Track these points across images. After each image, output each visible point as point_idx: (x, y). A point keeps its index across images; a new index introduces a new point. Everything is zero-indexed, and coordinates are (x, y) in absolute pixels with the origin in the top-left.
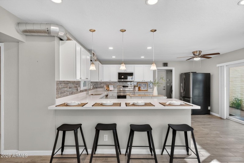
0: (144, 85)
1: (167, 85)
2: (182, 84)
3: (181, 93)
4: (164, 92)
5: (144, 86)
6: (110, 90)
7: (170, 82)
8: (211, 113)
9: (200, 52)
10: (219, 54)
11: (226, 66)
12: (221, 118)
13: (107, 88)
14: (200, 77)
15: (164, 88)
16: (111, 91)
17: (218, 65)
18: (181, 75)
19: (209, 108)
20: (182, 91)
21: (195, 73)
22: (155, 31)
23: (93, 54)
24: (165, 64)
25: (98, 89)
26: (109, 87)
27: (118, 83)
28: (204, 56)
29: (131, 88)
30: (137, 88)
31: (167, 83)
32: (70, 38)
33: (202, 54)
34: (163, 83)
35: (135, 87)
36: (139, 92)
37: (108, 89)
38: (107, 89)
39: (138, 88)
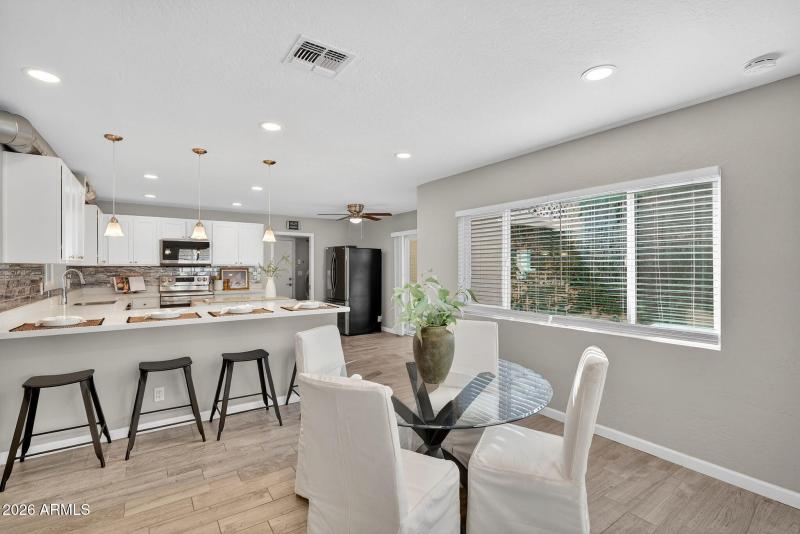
0: (240, 274)
1: (296, 273)
2: (329, 272)
3: (327, 291)
4: (291, 290)
5: (239, 276)
6: (132, 290)
7: (303, 267)
8: (384, 328)
9: (361, 207)
10: (389, 215)
11: (405, 237)
12: (398, 336)
13: (120, 285)
14: (365, 257)
15: (291, 282)
16: (135, 292)
17: (393, 235)
18: (328, 251)
19: (379, 319)
20: (330, 287)
21: (354, 247)
22: (273, 163)
23: (87, 185)
24: (294, 225)
25: (85, 290)
26: (128, 282)
27: (161, 270)
28: (369, 216)
29: (202, 283)
30: (219, 284)
31: (297, 269)
32: (41, 148)
33: (364, 211)
34: (289, 270)
35: (213, 280)
36: (226, 292)
37: (126, 287)
38: (122, 289)
39: (224, 283)
